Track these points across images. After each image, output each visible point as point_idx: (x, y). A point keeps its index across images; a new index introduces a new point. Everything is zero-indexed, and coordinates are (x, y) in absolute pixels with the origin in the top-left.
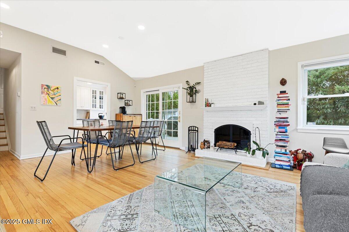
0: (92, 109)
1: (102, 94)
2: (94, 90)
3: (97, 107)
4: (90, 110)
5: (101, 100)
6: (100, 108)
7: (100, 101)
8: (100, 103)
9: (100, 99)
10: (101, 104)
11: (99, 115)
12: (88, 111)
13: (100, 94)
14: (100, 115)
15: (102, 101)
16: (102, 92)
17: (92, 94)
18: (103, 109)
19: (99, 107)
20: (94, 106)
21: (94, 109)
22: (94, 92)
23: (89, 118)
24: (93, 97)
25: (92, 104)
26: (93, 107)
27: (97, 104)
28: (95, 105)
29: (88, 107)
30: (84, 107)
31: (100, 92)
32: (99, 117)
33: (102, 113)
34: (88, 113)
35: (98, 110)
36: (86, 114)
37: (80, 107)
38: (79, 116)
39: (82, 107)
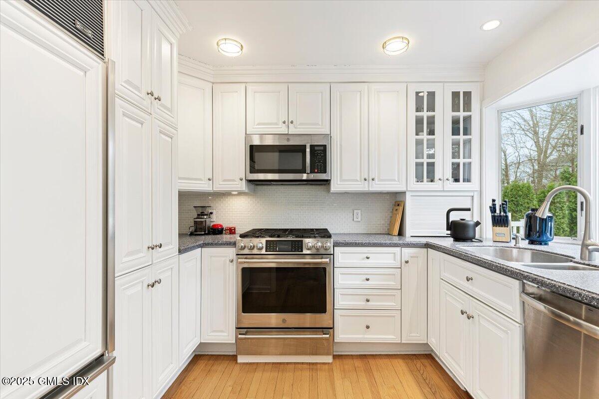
0: (413, 185)
1: (468, 107)
2: (426, 89)
3: (437, 177)
4: (404, 193)
5: (461, 138)
6: (457, 180)
7: (456, 144)
8: (455, 154)
9: (455, 132)
10: (461, 161)
11: (451, 220)
12: (398, 199)
13: (455, 108)
14: (455, 217)
15: (468, 142)
16: (468, 95)
17: (413, 115)
18: (472, 186)
19: (449, 173)
20: (426, 172)
21: (426, 185)
23: (401, 233)
25: (413, 161)
26: (419, 178)
27: (437, 160)
28: (431, 165)
29: (394, 180)
30: (378, 181)
31: (455, 95)
32: (449, 232)
33: (469, 210)
34: (398, 205)
35: (445, 189)
36: (391, 210)
37: (359, 179)
38: (361, 220)
39: (370, 181)
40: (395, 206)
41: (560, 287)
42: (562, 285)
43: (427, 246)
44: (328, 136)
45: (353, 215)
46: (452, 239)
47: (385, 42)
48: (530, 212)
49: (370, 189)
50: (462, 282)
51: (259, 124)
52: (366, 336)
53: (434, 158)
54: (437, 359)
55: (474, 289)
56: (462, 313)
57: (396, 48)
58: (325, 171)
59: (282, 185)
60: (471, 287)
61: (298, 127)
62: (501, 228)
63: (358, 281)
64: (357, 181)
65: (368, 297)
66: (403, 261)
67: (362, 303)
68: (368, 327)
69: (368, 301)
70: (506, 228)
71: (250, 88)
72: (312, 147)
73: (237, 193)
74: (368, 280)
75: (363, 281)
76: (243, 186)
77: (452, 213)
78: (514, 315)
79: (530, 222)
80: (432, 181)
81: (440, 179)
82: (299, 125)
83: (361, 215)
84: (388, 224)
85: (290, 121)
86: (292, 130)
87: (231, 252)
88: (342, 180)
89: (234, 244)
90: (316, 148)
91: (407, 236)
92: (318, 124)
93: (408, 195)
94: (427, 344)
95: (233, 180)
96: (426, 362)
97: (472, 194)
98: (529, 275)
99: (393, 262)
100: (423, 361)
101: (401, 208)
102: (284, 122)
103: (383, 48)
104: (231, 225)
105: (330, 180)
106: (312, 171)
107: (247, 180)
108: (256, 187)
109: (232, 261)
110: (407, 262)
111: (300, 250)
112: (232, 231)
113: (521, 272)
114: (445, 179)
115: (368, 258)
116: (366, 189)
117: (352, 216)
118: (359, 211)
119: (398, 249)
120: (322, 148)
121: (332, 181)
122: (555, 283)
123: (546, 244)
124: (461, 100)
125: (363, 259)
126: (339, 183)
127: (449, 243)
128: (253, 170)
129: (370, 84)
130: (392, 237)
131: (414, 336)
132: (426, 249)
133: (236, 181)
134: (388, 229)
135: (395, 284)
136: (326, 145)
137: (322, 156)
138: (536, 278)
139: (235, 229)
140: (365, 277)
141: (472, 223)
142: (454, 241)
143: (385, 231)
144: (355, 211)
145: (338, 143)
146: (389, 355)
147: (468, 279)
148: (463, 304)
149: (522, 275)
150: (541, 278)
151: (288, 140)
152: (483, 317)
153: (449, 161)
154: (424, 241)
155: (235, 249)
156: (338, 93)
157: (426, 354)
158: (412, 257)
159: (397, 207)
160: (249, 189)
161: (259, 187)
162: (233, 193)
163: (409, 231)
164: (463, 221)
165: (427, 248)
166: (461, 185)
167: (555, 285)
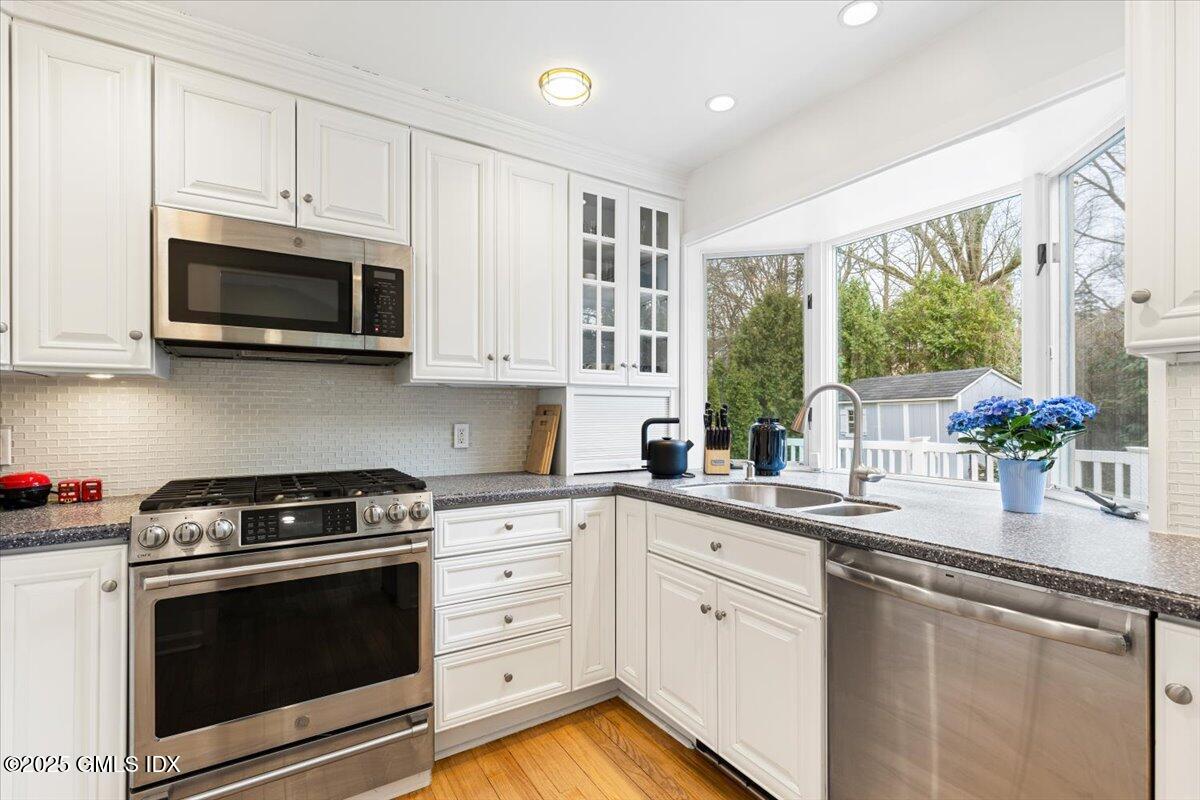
0: (579, 373)
1: (663, 240)
2: (602, 192)
4: (562, 389)
5: (654, 292)
6: (646, 367)
8: (645, 322)
9: (645, 280)
10: (654, 333)
11: (650, 438)
12: (545, 400)
13: (645, 237)
14: (656, 433)
15: (663, 302)
16: (663, 217)
17: (579, 236)
18: (668, 379)
19: (636, 358)
20: (598, 350)
21: (599, 374)
22: (599, 214)
23: (555, 470)
24: (589, 268)
25: (578, 327)
26: (589, 362)
27: (618, 329)
28: (609, 338)
29: (545, 362)
30: (515, 363)
31: (645, 214)
32: (645, 463)
33: (676, 421)
34: (545, 413)
35: (631, 384)
36: (530, 424)
37: (476, 357)
38: (470, 444)
39: (499, 363)
40: (537, 414)
41: (900, 544)
42: (904, 542)
43: (617, 491)
44: (405, 250)
45: (453, 434)
46: (650, 475)
47: (548, 73)
48: (757, 424)
49: (500, 379)
50: (701, 555)
51: (198, 184)
52: (503, 699)
53: (613, 325)
54: (632, 704)
55: (725, 563)
56: (705, 609)
57: (565, 90)
58: (398, 332)
59: (268, 359)
60: (718, 561)
61: (326, 214)
62: (718, 452)
63: (487, 582)
64: (470, 359)
65: (509, 613)
66: (575, 525)
67: (496, 629)
68: (509, 678)
69: (509, 620)
70: (725, 451)
71: (166, 75)
72: (367, 270)
73: (109, 377)
74: (508, 575)
75: (498, 579)
76: (144, 358)
77: (651, 427)
78: (811, 600)
79: (758, 440)
80: (607, 368)
81: (623, 365)
82: (328, 209)
83: (470, 434)
84: (524, 452)
85: (302, 194)
86: (307, 220)
87: (110, 559)
88: (437, 356)
89: (123, 533)
90: (377, 274)
91: (568, 474)
92: (379, 218)
93: (570, 393)
94: (616, 679)
95: (105, 338)
96: (614, 715)
97: (665, 393)
98: (842, 529)
99: (557, 529)
100: (608, 714)
101: (556, 420)
102: (285, 195)
103: (541, 86)
104: (81, 476)
105: (410, 354)
106: (368, 330)
107: (158, 341)
108: (180, 361)
109: (112, 588)
110: (583, 527)
111: (348, 528)
112: (88, 493)
113: (827, 526)
114: (630, 365)
115: (509, 528)
116: (490, 379)
117: (451, 437)
118: (466, 427)
119: (566, 502)
120: (392, 276)
121: (414, 356)
122: (890, 539)
123: (777, 474)
124: (653, 225)
125: (499, 531)
126: (431, 362)
127: (644, 480)
128: (178, 313)
129: (501, 155)
130: (538, 478)
131: (592, 673)
132: (613, 498)
133: (111, 340)
134: (525, 463)
135: (560, 574)
136: (401, 272)
137: (393, 296)
138: (855, 535)
139: (99, 486)
140: (502, 570)
141: (682, 444)
142: (653, 478)
143: (517, 466)
144: (457, 427)
145: (430, 271)
146: (546, 723)
147: (715, 547)
148: (701, 594)
149: (830, 530)
150: (865, 534)
151: (298, 242)
152: (745, 612)
153: (638, 332)
154: (610, 481)
155: (125, 546)
156: (429, 156)
157: (609, 700)
158: (590, 515)
159: (544, 418)
160: (160, 366)
161: (190, 364)
162: (92, 376)
163: (573, 464)
164: (668, 442)
165: (615, 495)
166: (653, 377)
167: (892, 542)
